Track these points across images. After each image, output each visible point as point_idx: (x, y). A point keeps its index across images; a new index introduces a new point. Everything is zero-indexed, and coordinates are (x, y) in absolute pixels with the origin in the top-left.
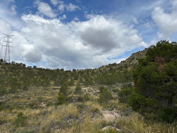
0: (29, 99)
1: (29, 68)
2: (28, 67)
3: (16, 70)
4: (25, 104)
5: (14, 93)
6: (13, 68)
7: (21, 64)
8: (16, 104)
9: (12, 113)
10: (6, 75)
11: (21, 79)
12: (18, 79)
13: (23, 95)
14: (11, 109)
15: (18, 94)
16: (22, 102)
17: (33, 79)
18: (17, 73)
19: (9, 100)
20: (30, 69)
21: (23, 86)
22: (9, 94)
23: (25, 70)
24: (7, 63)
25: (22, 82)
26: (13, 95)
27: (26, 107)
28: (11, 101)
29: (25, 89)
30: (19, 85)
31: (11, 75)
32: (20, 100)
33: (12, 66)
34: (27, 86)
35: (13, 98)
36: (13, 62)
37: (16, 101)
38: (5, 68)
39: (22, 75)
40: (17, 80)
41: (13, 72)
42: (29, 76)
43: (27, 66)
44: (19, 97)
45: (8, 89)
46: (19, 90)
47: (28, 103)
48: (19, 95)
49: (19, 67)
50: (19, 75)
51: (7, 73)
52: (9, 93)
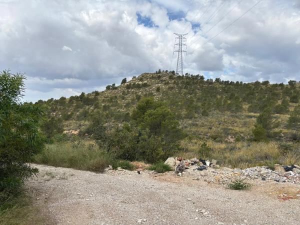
0: (211, 128)
1: (210, 82)
2: (208, 80)
3: (191, 85)
4: (205, 134)
5: (191, 118)
6: (188, 83)
7: (198, 76)
8: (194, 133)
9: (192, 143)
10: (180, 93)
11: (199, 99)
12: (195, 100)
13: (202, 123)
14: (191, 139)
15: (196, 121)
16: (202, 132)
17: (215, 100)
18: (193, 90)
19: (186, 127)
20: (210, 84)
21: (202, 110)
22: (185, 120)
23: (203, 86)
24: (180, 76)
25: (200, 104)
26: (190, 122)
27: (207, 138)
28: (188, 129)
29: (205, 114)
30: (196, 108)
31: (185, 94)
32: (199, 129)
33: (185, 81)
34: (207, 109)
35: (190, 125)
36: (186, 74)
37: (194, 129)
38: (177, 84)
39: (199, 93)
40: (193, 101)
41: (187, 89)
42: (209, 95)
43: (205, 80)
44: (197, 125)
45: (184, 112)
46: (196, 115)
47: (209, 134)
48: (197, 123)
49: (195, 81)
50: (196, 94)
51: (180, 91)
52: (185, 118)
